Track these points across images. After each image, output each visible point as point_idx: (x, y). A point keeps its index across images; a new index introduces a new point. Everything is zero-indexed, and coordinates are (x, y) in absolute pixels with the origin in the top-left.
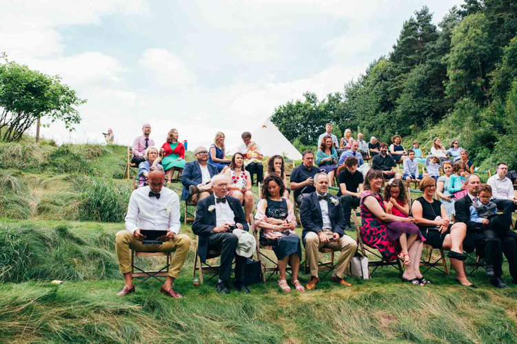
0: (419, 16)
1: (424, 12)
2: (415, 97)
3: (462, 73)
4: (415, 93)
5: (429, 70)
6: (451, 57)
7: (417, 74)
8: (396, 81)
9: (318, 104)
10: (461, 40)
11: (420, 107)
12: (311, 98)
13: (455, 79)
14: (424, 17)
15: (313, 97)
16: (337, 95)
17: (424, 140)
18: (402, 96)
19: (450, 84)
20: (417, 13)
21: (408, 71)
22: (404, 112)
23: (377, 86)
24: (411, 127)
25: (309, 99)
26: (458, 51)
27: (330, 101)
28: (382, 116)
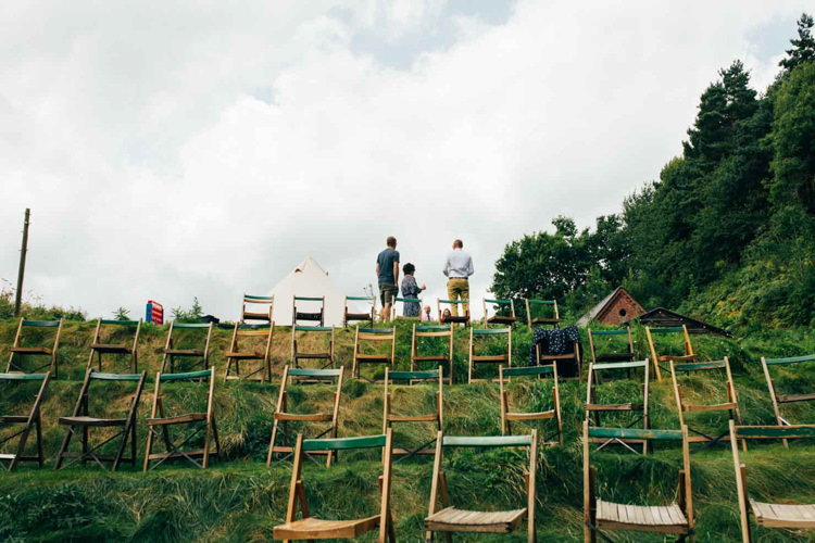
0: (727, 76)
1: (736, 70)
2: (723, 212)
3: (793, 163)
4: (721, 206)
5: (742, 164)
6: (775, 138)
7: (724, 172)
8: (692, 188)
9: (578, 236)
10: (789, 106)
11: (732, 228)
12: (565, 226)
13: (785, 175)
14: (736, 78)
15: (568, 225)
16: (612, 219)
17: (736, 285)
18: (703, 212)
19: (776, 185)
20: (724, 73)
21: (709, 169)
22: (705, 240)
23: (667, 200)
24: (718, 264)
25: (562, 227)
26: (784, 126)
27: (600, 230)
28: (673, 249)
